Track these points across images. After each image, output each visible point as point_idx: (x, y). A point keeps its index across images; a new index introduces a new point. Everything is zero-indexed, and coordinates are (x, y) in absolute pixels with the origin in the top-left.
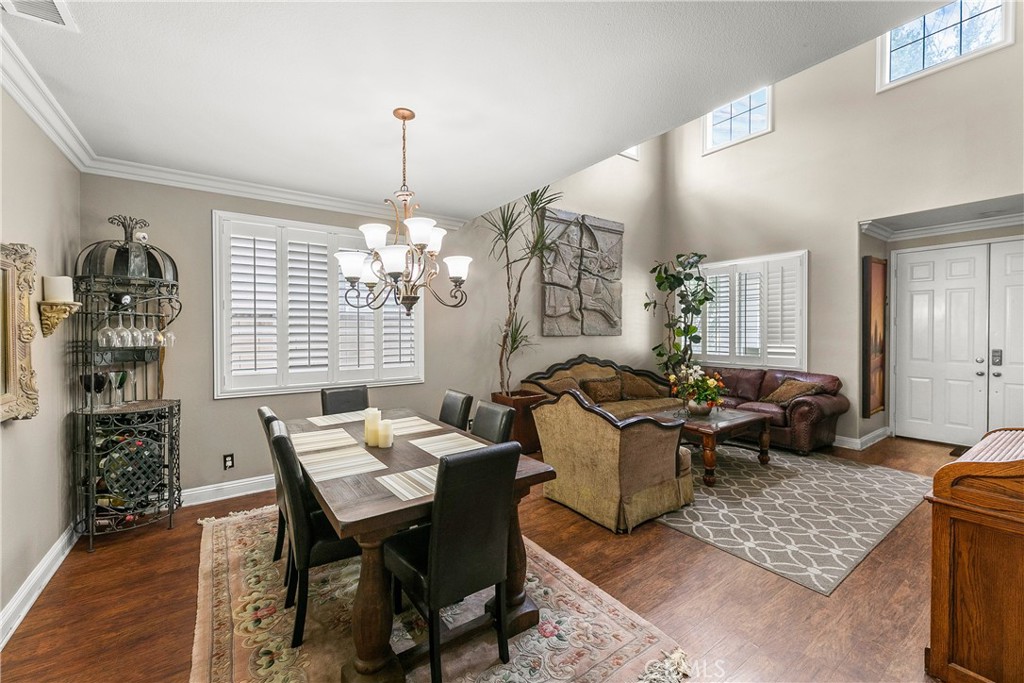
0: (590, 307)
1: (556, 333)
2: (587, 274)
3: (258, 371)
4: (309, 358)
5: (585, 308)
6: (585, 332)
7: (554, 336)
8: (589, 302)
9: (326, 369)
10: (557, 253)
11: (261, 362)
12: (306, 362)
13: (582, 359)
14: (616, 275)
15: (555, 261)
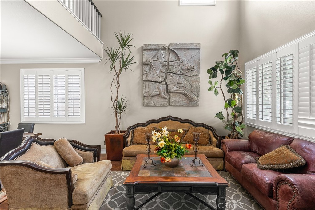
0: (173, 91)
1: (151, 105)
2: (171, 74)
3: (30, 116)
4: (43, 112)
5: (170, 92)
6: (171, 104)
7: (150, 106)
8: (173, 88)
9: (49, 116)
10: (151, 66)
11: (30, 113)
12: (42, 114)
13: (169, 118)
14: (195, 72)
15: (150, 70)
